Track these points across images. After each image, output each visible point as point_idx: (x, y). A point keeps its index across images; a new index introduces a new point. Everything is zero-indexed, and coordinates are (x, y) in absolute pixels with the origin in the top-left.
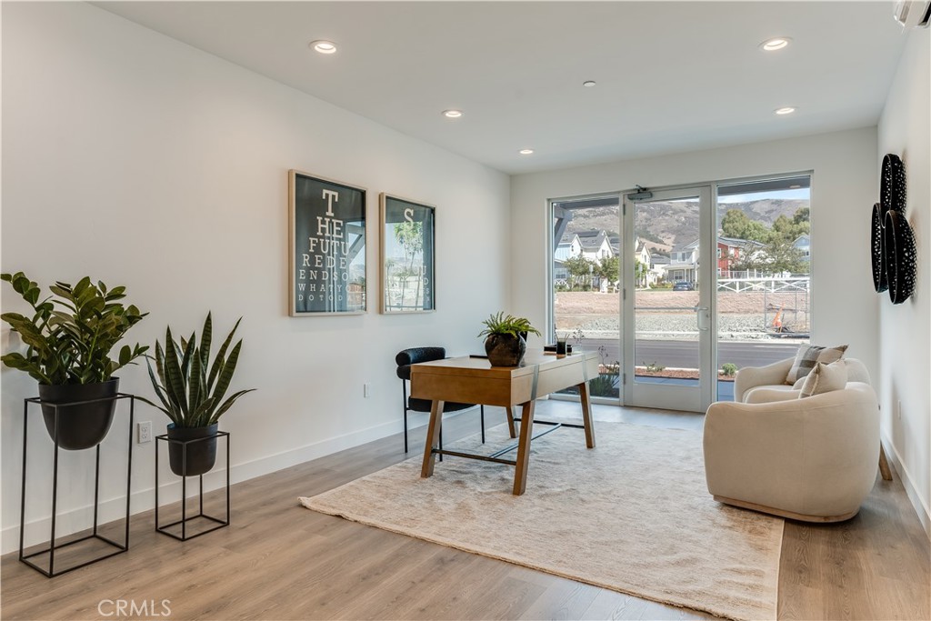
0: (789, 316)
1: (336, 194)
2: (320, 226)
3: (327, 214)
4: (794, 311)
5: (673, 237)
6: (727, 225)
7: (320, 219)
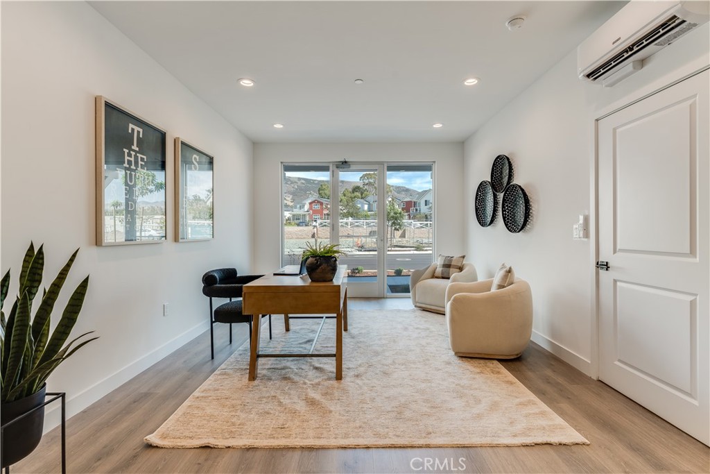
1: (141, 130)
2: (127, 158)
3: (133, 147)
5: (291, 196)
6: (321, 192)
7: (126, 151)
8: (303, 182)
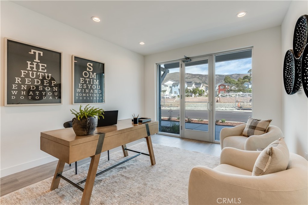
0: (242, 103)
1: (41, 53)
2: (30, 66)
3: (35, 60)
4: (244, 102)
6: (225, 80)
7: (29, 62)
8: (218, 76)
